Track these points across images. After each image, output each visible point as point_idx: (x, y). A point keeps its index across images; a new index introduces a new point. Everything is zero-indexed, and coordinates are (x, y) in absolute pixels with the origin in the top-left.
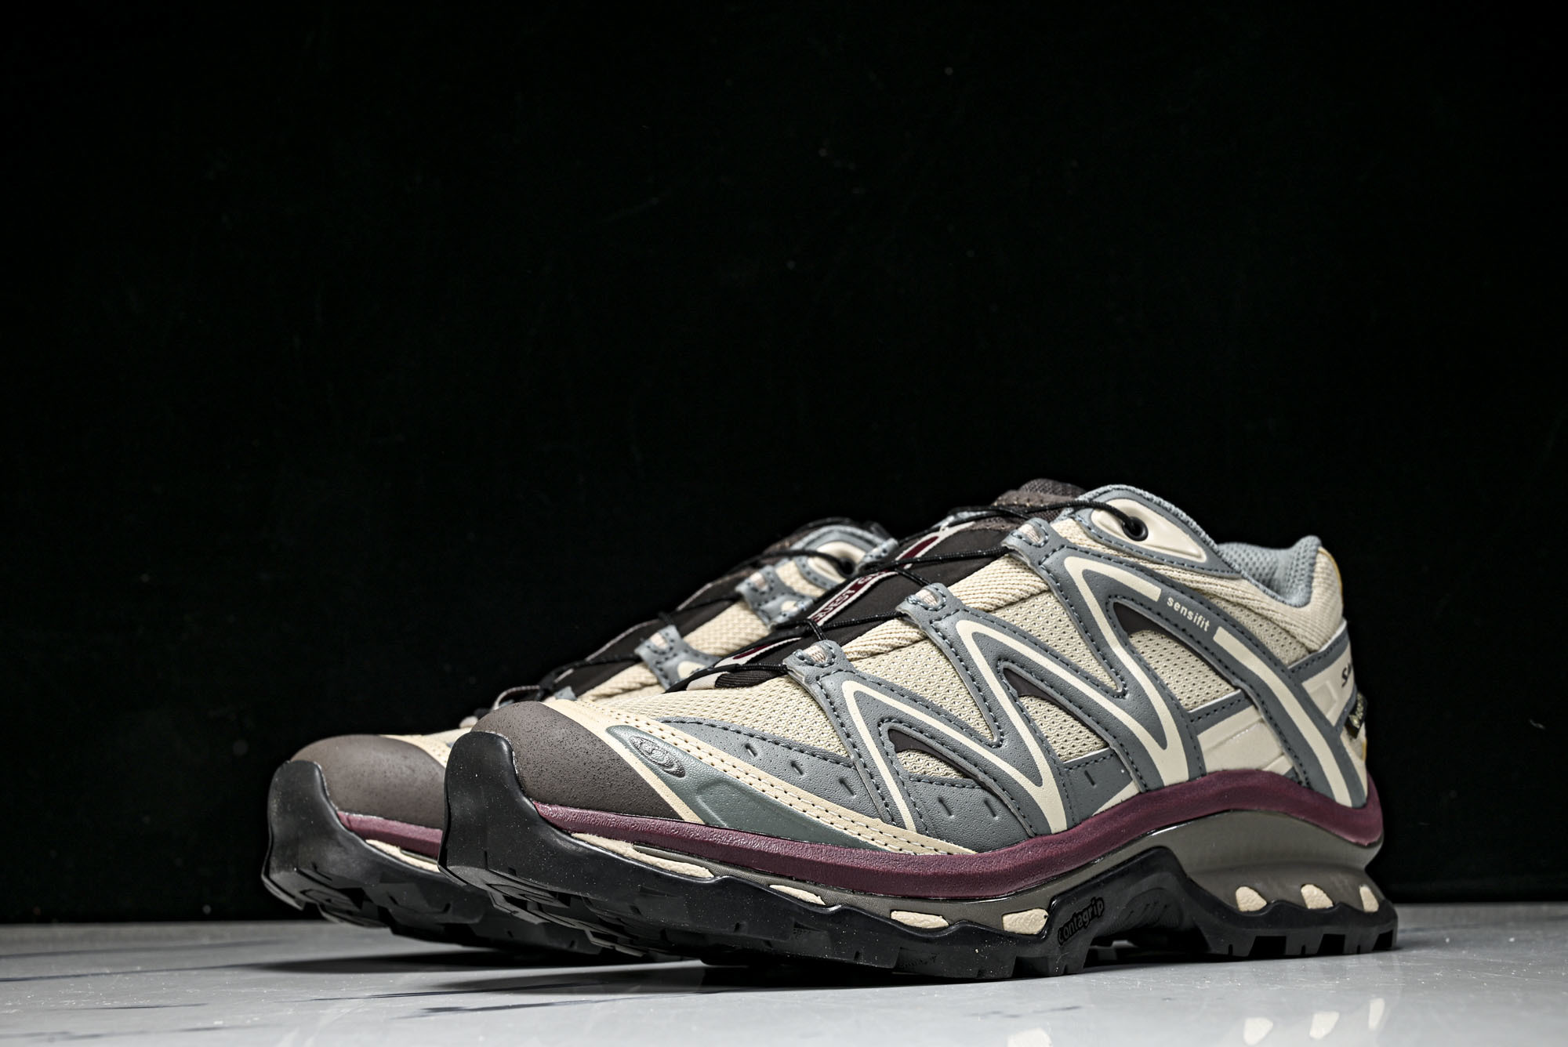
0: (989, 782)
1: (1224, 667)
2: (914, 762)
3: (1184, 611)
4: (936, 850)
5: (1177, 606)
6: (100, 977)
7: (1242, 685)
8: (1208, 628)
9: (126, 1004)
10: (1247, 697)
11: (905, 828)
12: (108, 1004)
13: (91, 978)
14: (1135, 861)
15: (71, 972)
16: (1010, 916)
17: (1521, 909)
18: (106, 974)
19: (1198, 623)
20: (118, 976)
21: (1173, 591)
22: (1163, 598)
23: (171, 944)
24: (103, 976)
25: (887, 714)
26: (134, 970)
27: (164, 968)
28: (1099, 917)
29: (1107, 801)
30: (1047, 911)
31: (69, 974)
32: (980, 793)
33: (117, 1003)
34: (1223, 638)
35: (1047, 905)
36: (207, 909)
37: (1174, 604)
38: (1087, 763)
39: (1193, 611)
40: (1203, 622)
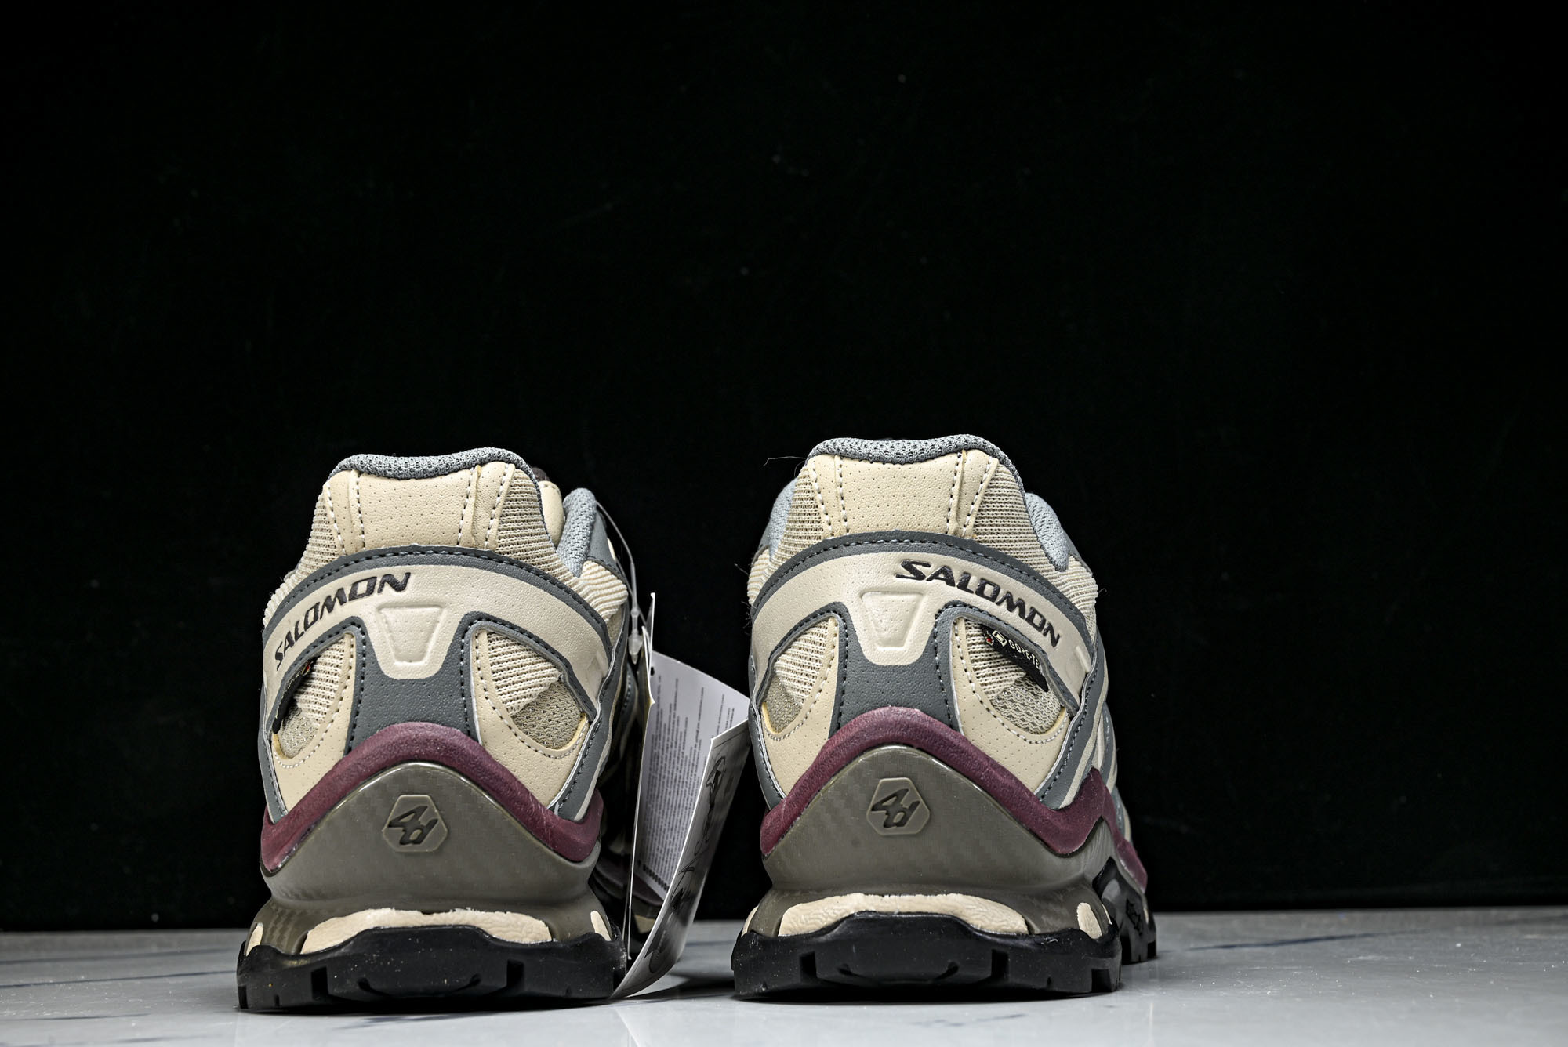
6: (42, 986)
9: (66, 1015)
12: (48, 1015)
13: (34, 988)
15: (13, 982)
17: (1470, 914)
18: (48, 984)
20: (61, 985)
23: (117, 953)
24: (46, 986)
26: (79, 979)
27: (109, 978)
31: (12, 984)
33: (57, 1014)
36: (155, 917)
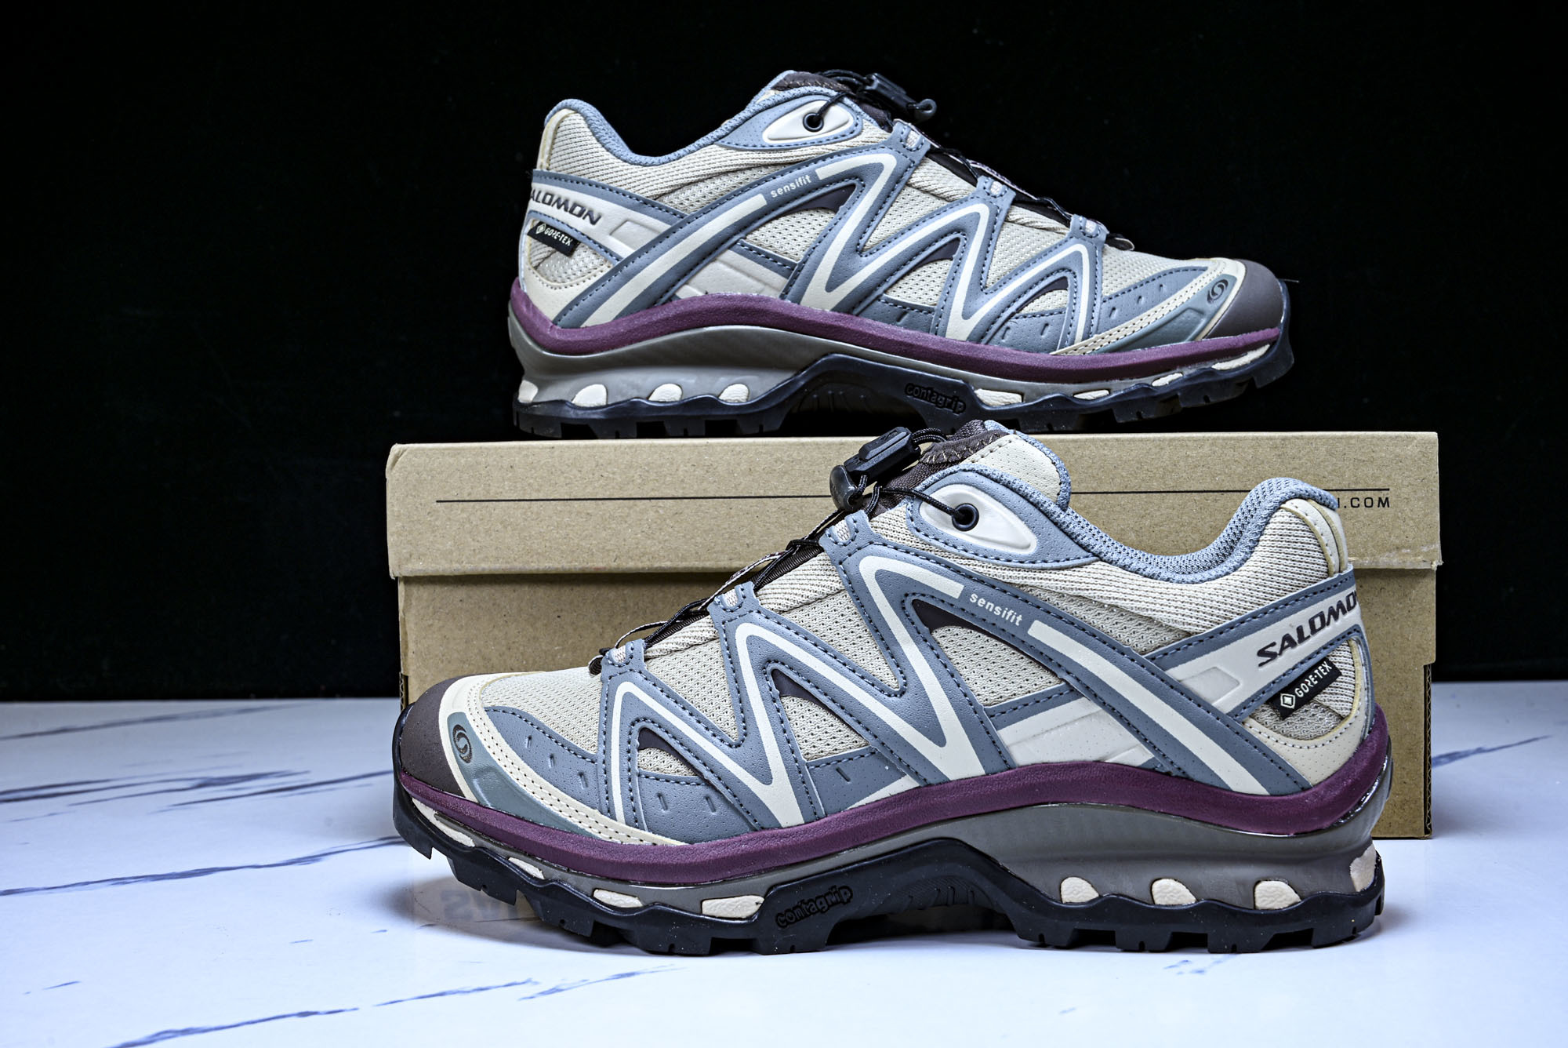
0: (713, 780)
1: (1045, 659)
2: (653, 760)
3: (990, 606)
4: (641, 841)
5: (981, 602)
7: (1067, 678)
8: (1020, 622)
10: (1072, 690)
11: (616, 820)
14: (902, 852)
16: (710, 901)
19: (1007, 618)
21: (980, 587)
22: (965, 595)
25: (642, 714)
28: (844, 903)
29: (868, 796)
30: (764, 897)
32: (702, 790)
34: (1040, 631)
35: (764, 893)
37: (978, 599)
38: (839, 761)
39: (1001, 606)
40: (1014, 617)
